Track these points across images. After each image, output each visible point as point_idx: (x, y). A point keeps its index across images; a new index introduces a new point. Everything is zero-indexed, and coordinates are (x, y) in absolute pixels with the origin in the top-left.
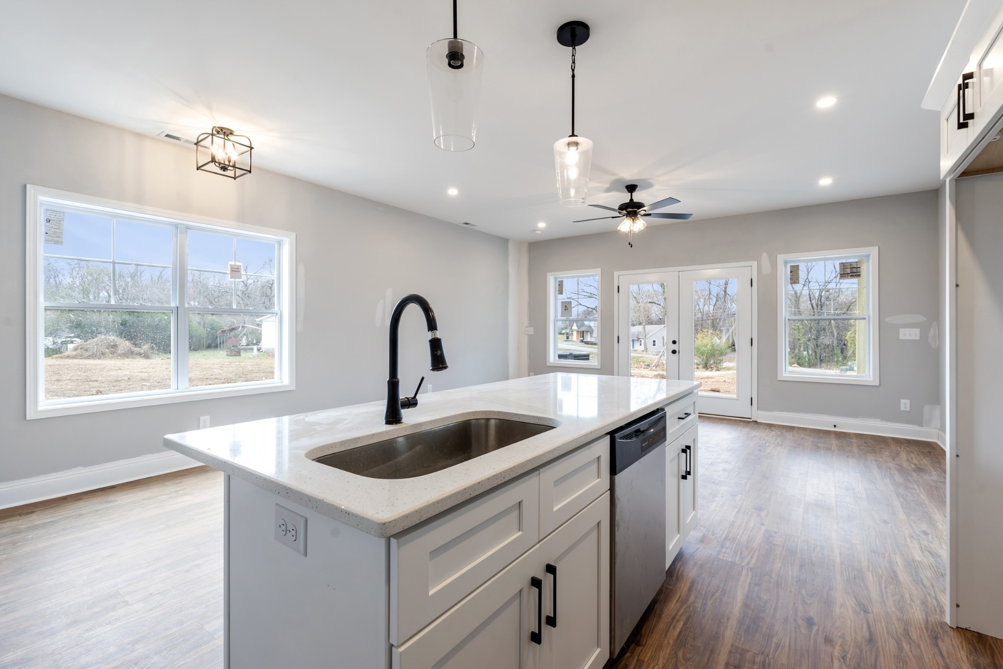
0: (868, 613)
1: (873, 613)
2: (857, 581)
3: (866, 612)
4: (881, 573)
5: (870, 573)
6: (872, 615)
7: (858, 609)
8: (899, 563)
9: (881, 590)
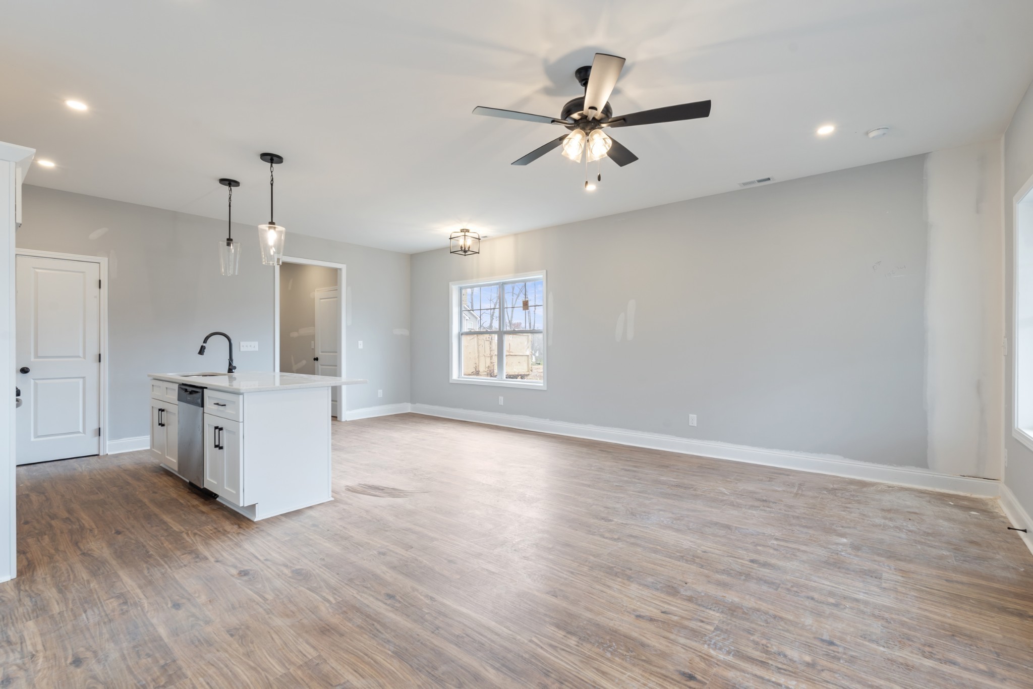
0: (81, 554)
1: (78, 556)
2: (96, 568)
3: (84, 554)
4: (75, 584)
5: (85, 579)
6: (78, 554)
7: (90, 552)
8: (55, 603)
9: (73, 571)
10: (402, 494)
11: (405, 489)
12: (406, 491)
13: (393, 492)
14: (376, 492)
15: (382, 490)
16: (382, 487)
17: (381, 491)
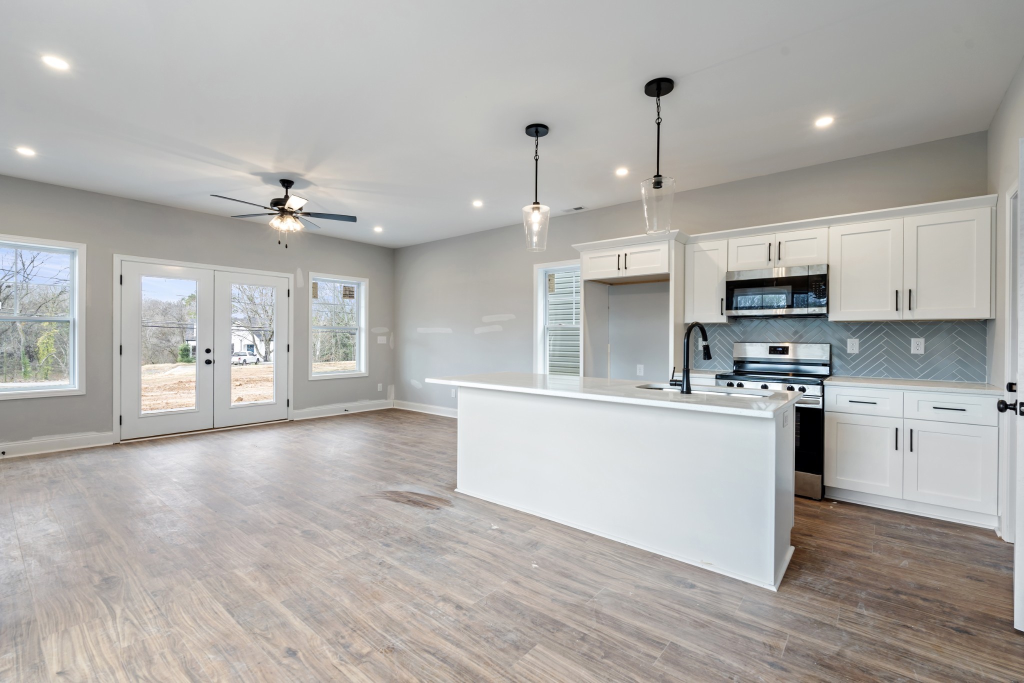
10: (388, 495)
11: (384, 500)
12: (383, 499)
13: (397, 497)
14: (416, 498)
15: (409, 501)
16: (410, 505)
17: (411, 499)
